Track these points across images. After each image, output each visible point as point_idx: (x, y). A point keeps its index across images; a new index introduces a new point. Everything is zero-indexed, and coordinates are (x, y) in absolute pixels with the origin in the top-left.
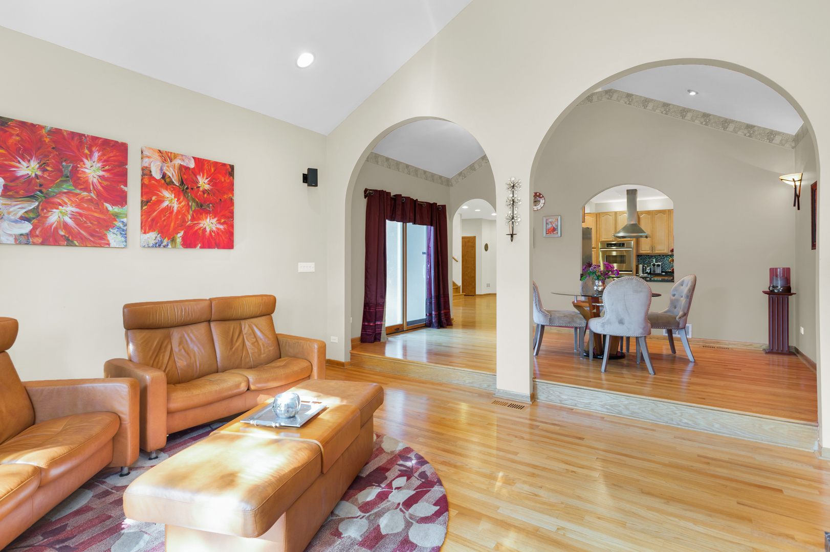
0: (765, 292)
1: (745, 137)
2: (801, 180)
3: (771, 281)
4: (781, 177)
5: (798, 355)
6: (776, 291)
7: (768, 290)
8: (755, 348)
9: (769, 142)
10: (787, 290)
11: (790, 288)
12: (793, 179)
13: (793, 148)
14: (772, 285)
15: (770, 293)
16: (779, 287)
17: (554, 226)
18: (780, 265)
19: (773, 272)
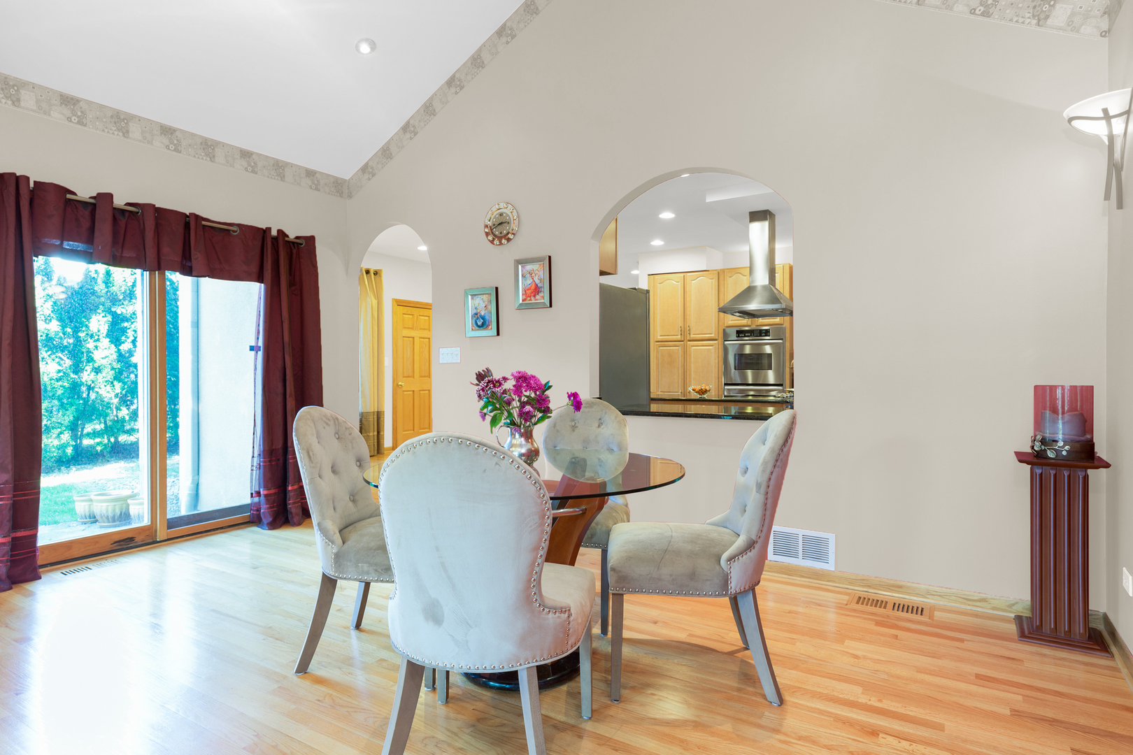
0: (1022, 457)
1: (972, 17)
2: (1128, 113)
3: (1039, 423)
4: (1070, 112)
5: (1114, 649)
6: (1051, 454)
7: (1029, 450)
8: (994, 609)
9: (1038, 25)
10: (1086, 455)
11: (1093, 445)
12: (1105, 111)
13: (1104, 34)
14: (1039, 437)
15: (1035, 459)
16: (1061, 444)
17: (537, 281)
18: (1066, 377)
19: (1044, 398)
